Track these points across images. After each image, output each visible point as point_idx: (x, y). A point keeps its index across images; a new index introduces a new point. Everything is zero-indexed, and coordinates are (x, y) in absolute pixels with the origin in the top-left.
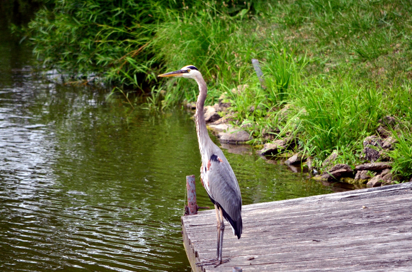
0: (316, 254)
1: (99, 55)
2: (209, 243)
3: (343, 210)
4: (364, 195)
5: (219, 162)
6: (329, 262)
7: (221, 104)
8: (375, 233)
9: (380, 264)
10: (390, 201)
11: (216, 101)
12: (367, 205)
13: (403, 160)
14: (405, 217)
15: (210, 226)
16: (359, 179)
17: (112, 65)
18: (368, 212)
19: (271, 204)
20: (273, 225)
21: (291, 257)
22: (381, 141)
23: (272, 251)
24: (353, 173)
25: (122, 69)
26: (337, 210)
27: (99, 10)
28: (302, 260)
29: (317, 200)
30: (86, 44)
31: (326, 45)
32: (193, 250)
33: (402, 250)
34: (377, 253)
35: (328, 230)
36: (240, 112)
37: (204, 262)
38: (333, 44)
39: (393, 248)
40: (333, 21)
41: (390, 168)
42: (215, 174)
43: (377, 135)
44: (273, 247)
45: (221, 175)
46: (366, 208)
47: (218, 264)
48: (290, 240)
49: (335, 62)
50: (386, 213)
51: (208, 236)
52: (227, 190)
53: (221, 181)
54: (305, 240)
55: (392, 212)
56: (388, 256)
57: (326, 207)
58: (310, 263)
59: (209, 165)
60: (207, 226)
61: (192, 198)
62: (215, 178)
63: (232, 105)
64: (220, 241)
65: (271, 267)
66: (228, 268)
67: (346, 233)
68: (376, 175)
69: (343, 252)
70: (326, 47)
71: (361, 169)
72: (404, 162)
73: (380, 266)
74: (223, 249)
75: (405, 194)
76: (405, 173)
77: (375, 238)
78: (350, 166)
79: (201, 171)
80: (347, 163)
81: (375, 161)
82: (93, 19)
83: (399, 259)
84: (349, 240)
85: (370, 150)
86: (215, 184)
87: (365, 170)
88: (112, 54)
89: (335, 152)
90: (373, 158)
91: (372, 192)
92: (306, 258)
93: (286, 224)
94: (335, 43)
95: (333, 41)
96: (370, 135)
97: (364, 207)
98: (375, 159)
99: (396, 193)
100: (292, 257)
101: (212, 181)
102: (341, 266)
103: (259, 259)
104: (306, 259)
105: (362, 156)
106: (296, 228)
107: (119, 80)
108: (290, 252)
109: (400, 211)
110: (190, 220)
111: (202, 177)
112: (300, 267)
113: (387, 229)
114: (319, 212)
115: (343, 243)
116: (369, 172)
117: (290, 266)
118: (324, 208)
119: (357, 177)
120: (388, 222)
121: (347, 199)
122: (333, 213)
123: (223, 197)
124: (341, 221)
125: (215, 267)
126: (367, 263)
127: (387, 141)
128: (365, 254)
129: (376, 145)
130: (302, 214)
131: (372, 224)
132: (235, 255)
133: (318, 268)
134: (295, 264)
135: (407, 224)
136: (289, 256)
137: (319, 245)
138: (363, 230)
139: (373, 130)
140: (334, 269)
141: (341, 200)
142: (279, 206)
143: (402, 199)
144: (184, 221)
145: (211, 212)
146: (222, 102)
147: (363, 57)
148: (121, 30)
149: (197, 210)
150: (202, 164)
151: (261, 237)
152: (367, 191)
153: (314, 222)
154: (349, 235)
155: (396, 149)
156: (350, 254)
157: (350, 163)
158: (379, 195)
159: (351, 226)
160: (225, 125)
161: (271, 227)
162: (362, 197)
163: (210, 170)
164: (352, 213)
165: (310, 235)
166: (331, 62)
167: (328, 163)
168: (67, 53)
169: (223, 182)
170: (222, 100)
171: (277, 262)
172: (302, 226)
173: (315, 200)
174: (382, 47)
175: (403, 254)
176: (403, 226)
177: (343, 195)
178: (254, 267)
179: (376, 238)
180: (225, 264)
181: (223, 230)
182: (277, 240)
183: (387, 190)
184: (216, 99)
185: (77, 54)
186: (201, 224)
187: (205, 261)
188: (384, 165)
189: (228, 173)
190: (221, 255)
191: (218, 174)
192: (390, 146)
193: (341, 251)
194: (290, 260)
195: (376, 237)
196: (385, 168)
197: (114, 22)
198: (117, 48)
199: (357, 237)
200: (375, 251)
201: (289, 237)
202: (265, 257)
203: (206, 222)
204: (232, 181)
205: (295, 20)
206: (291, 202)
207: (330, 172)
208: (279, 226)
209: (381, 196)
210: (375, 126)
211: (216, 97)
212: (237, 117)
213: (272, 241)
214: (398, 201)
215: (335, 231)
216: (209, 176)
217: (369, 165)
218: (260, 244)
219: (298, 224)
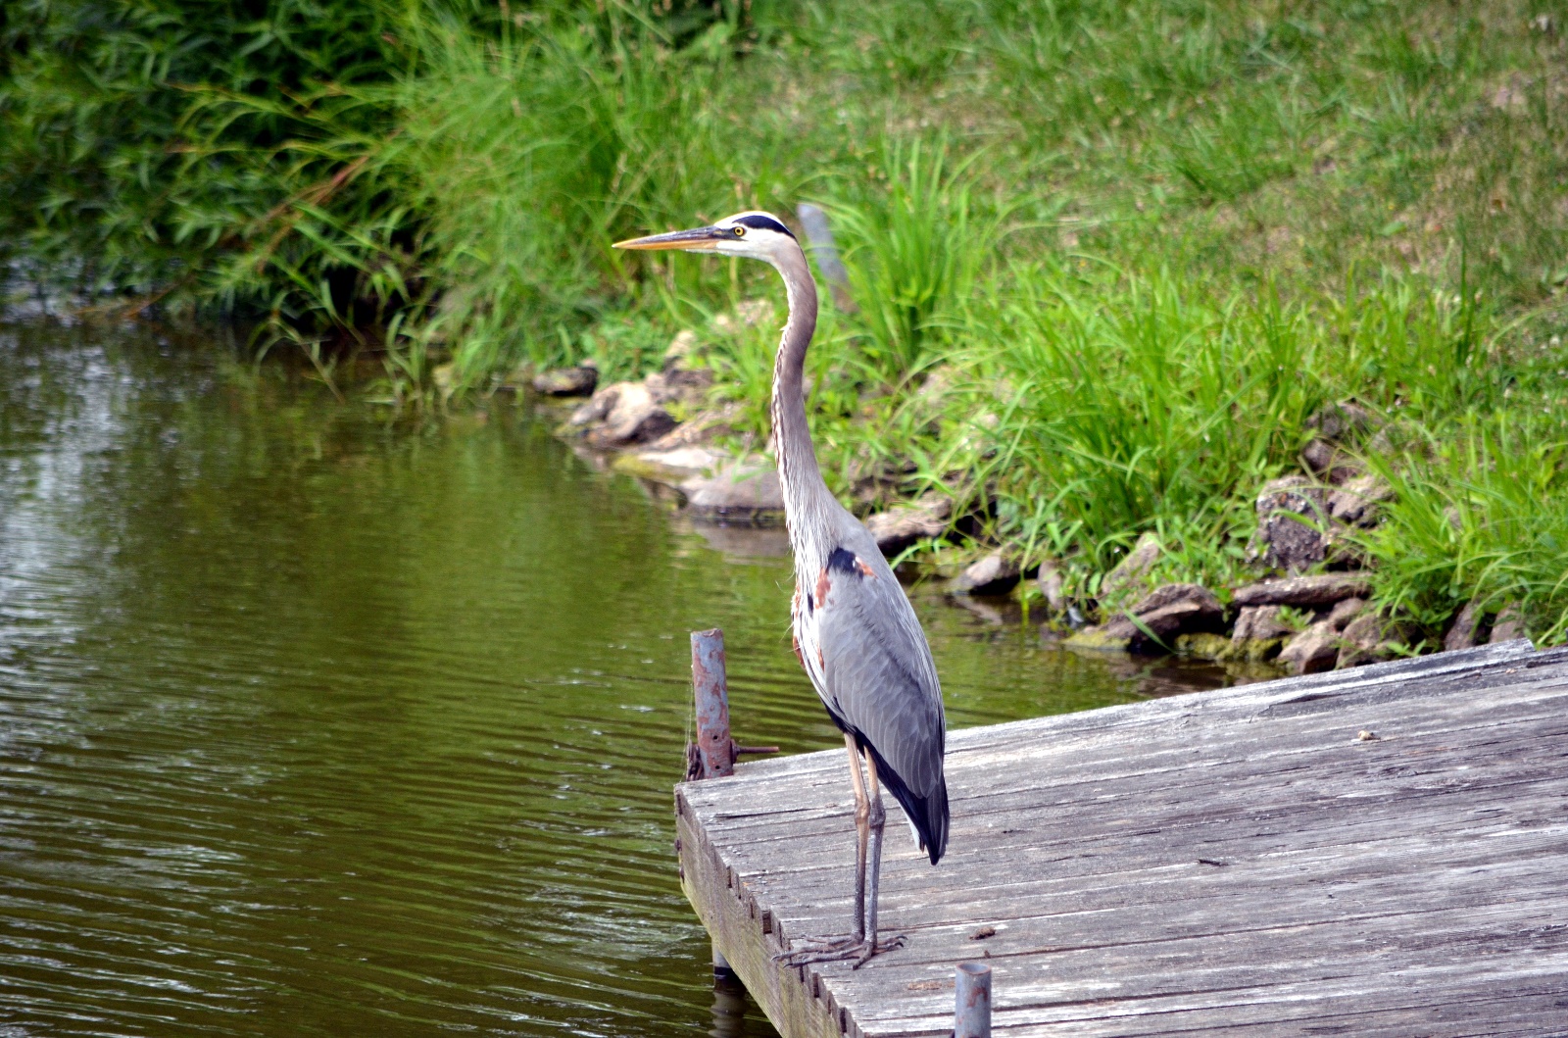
0: (1223, 913)
1: (183, 203)
2: (808, 881)
3: (1287, 746)
4: (1353, 691)
5: (861, 574)
6: (1280, 939)
7: (673, 375)
8: (1431, 830)
9: (1476, 945)
10: (1458, 711)
11: (649, 363)
12: (1374, 727)
13: (1418, 566)
14: (1527, 767)
15: (793, 817)
16: (1249, 637)
17: (236, 244)
18: (1384, 753)
19: (1006, 732)
20: (1031, 807)
21: (1132, 924)
22: (1321, 494)
23: (1055, 902)
24: (1225, 618)
25: (275, 253)
26: (1264, 747)
27: (181, 35)
28: (1175, 933)
29: (1178, 713)
30: (134, 167)
31: (1053, 147)
32: (753, 907)
33: (1548, 889)
34: (1452, 903)
35: (1245, 823)
36: (759, 403)
37: (807, 951)
38: (1078, 144)
39: (1508, 882)
40: (1067, 58)
41: (1364, 595)
42: (847, 621)
43: (1303, 473)
44: (1055, 888)
45: (867, 625)
46: (1372, 737)
47: (863, 954)
48: (1111, 862)
49: (1094, 212)
50: (1451, 754)
51: (797, 855)
52: (889, 680)
53: (867, 649)
54: (1169, 862)
55: (1476, 751)
56: (1499, 915)
57: (1217, 739)
58: (1210, 946)
59: (824, 587)
60: (784, 818)
61: (715, 715)
62: (844, 635)
63: (718, 377)
64: (870, 870)
65: (1065, 965)
66: (905, 969)
67: (1319, 831)
68: (1314, 621)
69: (1325, 901)
70: (1053, 156)
71: (1254, 602)
72: (1424, 569)
73: (1479, 950)
74: (880, 898)
75: (1508, 682)
76: (1426, 613)
77: (1434, 849)
78: (1212, 590)
79: (794, 609)
80: (1200, 582)
81: (1303, 571)
82: (155, 70)
83: (1544, 922)
84: (1336, 859)
85: (1283, 529)
86: (848, 658)
87: (1269, 603)
88: (232, 200)
89: (1149, 542)
90: (1297, 559)
91: (1381, 680)
92: (1191, 929)
93: (1083, 802)
94: (1085, 142)
95: (1076, 134)
96: (1281, 475)
97: (1364, 734)
98: (1303, 563)
99: (1471, 680)
100: (1138, 925)
101: (834, 648)
102: (1332, 952)
103: (1015, 936)
104: (1194, 932)
105: (1254, 553)
106: (1125, 817)
107: (265, 295)
108: (1125, 908)
109: (1506, 747)
110: (713, 797)
111: (796, 634)
112: (1178, 961)
113: (1470, 813)
114: (1197, 756)
115: (1318, 868)
116: (1284, 610)
117: (1136, 958)
118: (1210, 741)
119: (1239, 631)
120: (1467, 789)
121: (1293, 706)
122: (1250, 759)
123: (875, 706)
124: (1287, 789)
125: (856, 968)
126: (1428, 942)
127: (1351, 495)
128: (1410, 907)
129: (1307, 510)
130: (1133, 767)
131: (1408, 797)
132: (918, 921)
133: (1246, 962)
134: (1155, 950)
135: (1542, 795)
136: (1124, 921)
137: (1226, 877)
138: (1380, 821)
139: (1290, 458)
140: (1308, 964)
141: (1271, 711)
142: (1040, 739)
143: (1502, 702)
144: (690, 801)
145: (784, 767)
146: (680, 365)
147: (1201, 188)
148: (266, 107)
149: (733, 760)
150: (799, 582)
151: (1002, 855)
152: (1364, 677)
153: (1186, 794)
154: (1332, 842)
155: (1389, 526)
156: (1355, 910)
157: (1210, 582)
158: (1411, 688)
159: (1331, 807)
160: (697, 451)
161: (1027, 815)
162: (1347, 698)
163: (828, 606)
164: (1324, 759)
165: (1183, 843)
166: (1077, 211)
167: (1122, 580)
168: (55, 201)
169: (877, 650)
170: (676, 358)
171: (1084, 942)
172: (1147, 811)
173: (1173, 714)
174: (1266, 151)
175: (1552, 904)
176: (1529, 803)
177: (1272, 692)
178: (1005, 966)
179: (1439, 848)
180: (888, 955)
181: (879, 828)
182: (1064, 863)
183: (1438, 671)
184: (649, 356)
185: (95, 203)
186: (759, 810)
187: (811, 945)
188: (1340, 584)
189: (896, 618)
190: (874, 922)
191: (858, 623)
192: (1361, 513)
193: (1317, 899)
194: (1133, 935)
195: (1435, 843)
196: (1345, 595)
197: (242, 77)
198: (254, 179)
199: (1365, 846)
200: (1444, 895)
201: (1103, 851)
202: (1033, 927)
203: (774, 802)
204: (910, 647)
205: (919, 59)
206: (1080, 723)
207: (1139, 614)
208: (1057, 812)
209: (1419, 694)
210: (1295, 441)
211: (646, 350)
212: (745, 422)
213: (1046, 869)
214: (1488, 711)
215: (1276, 824)
216: (822, 628)
217: (1286, 586)
218: (1004, 879)
219: (1128, 802)
